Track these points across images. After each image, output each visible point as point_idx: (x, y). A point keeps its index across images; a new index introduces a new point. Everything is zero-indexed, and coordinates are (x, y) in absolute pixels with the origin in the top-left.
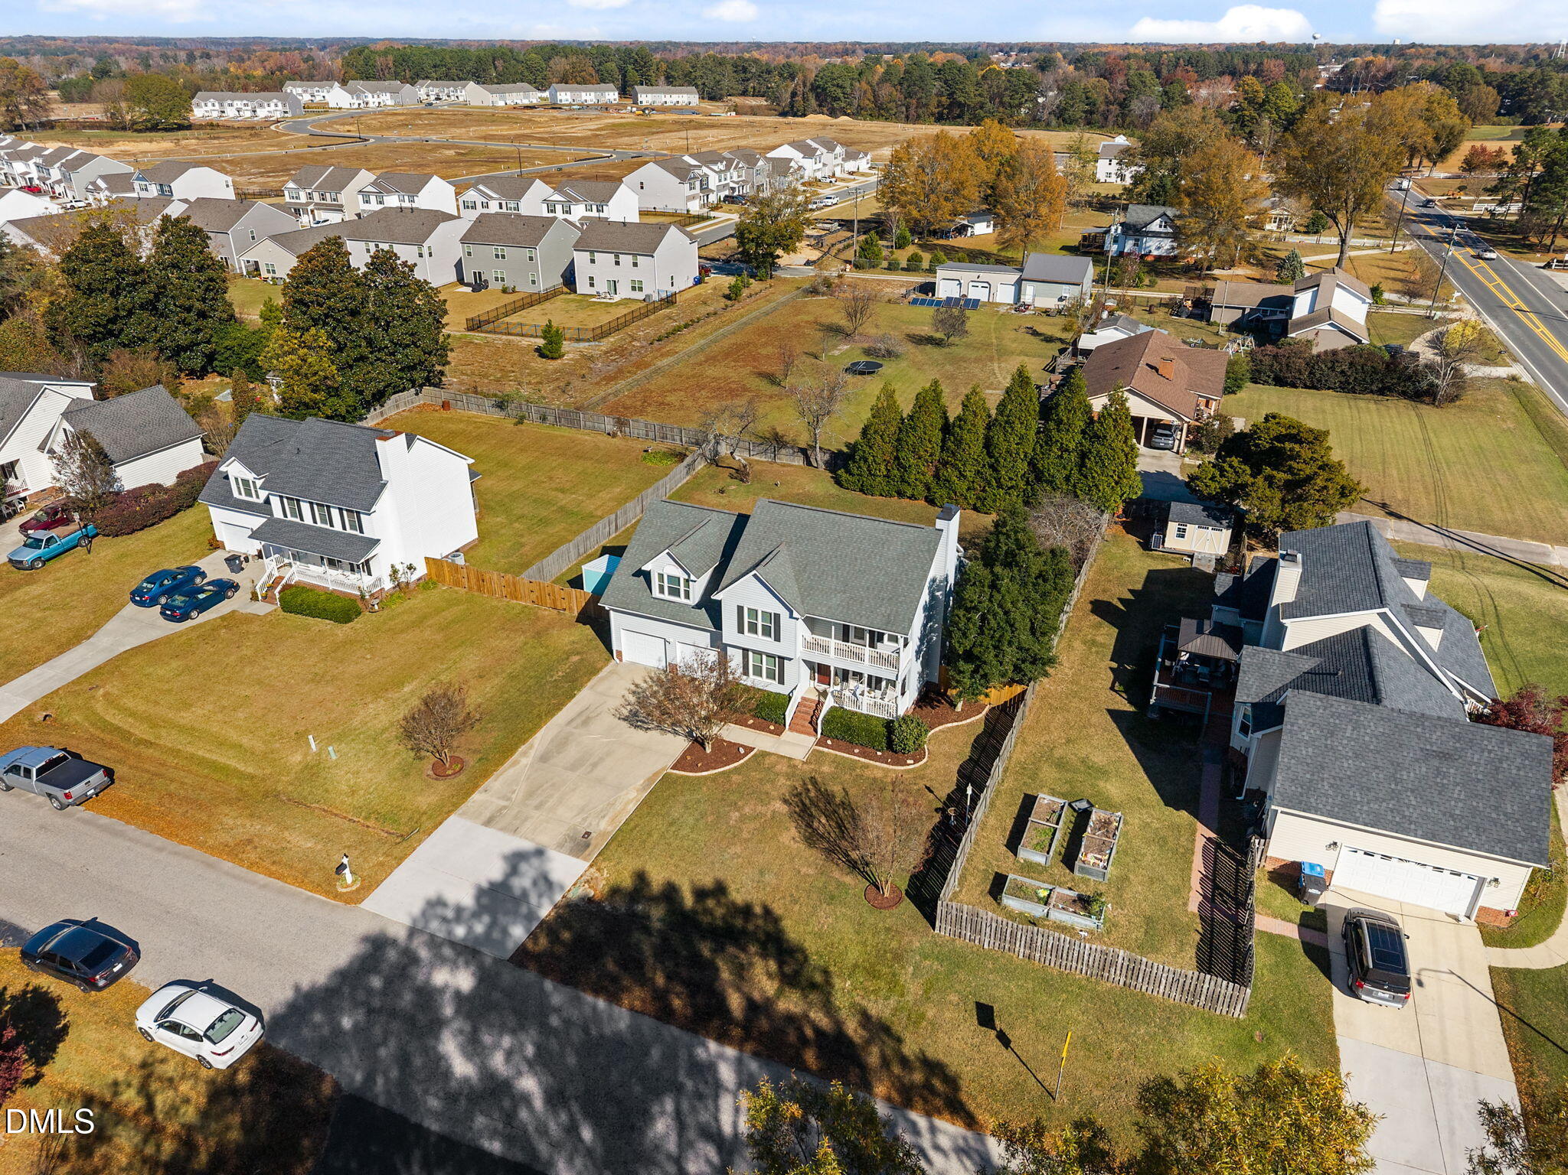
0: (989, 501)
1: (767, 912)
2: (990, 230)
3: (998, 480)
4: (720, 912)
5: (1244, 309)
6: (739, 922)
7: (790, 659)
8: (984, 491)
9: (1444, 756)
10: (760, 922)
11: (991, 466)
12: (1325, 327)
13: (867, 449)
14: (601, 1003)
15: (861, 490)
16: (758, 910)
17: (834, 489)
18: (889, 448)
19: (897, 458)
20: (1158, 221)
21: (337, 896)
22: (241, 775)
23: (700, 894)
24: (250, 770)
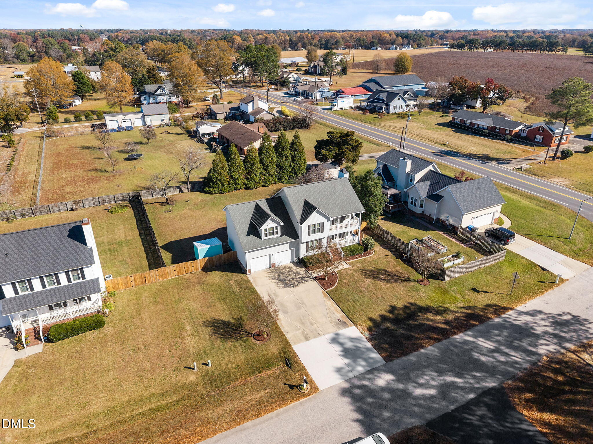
0: (268, 182)
1: (411, 304)
2: (80, 103)
3: (269, 173)
4: (401, 312)
5: (226, 113)
6: (408, 311)
7: (323, 238)
8: (264, 179)
9: (479, 188)
10: (413, 307)
11: (266, 170)
12: (264, 113)
13: (218, 176)
14: (422, 351)
15: (221, 193)
16: (408, 305)
17: (210, 196)
18: (226, 173)
19: (231, 176)
20: (159, 90)
21: (308, 395)
22: (176, 402)
23: (391, 312)
24: (175, 398)
